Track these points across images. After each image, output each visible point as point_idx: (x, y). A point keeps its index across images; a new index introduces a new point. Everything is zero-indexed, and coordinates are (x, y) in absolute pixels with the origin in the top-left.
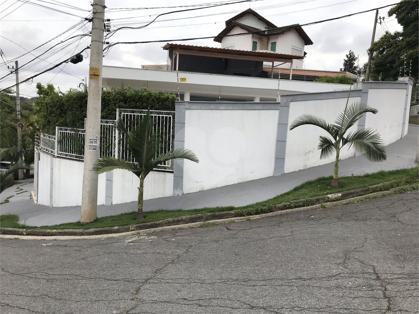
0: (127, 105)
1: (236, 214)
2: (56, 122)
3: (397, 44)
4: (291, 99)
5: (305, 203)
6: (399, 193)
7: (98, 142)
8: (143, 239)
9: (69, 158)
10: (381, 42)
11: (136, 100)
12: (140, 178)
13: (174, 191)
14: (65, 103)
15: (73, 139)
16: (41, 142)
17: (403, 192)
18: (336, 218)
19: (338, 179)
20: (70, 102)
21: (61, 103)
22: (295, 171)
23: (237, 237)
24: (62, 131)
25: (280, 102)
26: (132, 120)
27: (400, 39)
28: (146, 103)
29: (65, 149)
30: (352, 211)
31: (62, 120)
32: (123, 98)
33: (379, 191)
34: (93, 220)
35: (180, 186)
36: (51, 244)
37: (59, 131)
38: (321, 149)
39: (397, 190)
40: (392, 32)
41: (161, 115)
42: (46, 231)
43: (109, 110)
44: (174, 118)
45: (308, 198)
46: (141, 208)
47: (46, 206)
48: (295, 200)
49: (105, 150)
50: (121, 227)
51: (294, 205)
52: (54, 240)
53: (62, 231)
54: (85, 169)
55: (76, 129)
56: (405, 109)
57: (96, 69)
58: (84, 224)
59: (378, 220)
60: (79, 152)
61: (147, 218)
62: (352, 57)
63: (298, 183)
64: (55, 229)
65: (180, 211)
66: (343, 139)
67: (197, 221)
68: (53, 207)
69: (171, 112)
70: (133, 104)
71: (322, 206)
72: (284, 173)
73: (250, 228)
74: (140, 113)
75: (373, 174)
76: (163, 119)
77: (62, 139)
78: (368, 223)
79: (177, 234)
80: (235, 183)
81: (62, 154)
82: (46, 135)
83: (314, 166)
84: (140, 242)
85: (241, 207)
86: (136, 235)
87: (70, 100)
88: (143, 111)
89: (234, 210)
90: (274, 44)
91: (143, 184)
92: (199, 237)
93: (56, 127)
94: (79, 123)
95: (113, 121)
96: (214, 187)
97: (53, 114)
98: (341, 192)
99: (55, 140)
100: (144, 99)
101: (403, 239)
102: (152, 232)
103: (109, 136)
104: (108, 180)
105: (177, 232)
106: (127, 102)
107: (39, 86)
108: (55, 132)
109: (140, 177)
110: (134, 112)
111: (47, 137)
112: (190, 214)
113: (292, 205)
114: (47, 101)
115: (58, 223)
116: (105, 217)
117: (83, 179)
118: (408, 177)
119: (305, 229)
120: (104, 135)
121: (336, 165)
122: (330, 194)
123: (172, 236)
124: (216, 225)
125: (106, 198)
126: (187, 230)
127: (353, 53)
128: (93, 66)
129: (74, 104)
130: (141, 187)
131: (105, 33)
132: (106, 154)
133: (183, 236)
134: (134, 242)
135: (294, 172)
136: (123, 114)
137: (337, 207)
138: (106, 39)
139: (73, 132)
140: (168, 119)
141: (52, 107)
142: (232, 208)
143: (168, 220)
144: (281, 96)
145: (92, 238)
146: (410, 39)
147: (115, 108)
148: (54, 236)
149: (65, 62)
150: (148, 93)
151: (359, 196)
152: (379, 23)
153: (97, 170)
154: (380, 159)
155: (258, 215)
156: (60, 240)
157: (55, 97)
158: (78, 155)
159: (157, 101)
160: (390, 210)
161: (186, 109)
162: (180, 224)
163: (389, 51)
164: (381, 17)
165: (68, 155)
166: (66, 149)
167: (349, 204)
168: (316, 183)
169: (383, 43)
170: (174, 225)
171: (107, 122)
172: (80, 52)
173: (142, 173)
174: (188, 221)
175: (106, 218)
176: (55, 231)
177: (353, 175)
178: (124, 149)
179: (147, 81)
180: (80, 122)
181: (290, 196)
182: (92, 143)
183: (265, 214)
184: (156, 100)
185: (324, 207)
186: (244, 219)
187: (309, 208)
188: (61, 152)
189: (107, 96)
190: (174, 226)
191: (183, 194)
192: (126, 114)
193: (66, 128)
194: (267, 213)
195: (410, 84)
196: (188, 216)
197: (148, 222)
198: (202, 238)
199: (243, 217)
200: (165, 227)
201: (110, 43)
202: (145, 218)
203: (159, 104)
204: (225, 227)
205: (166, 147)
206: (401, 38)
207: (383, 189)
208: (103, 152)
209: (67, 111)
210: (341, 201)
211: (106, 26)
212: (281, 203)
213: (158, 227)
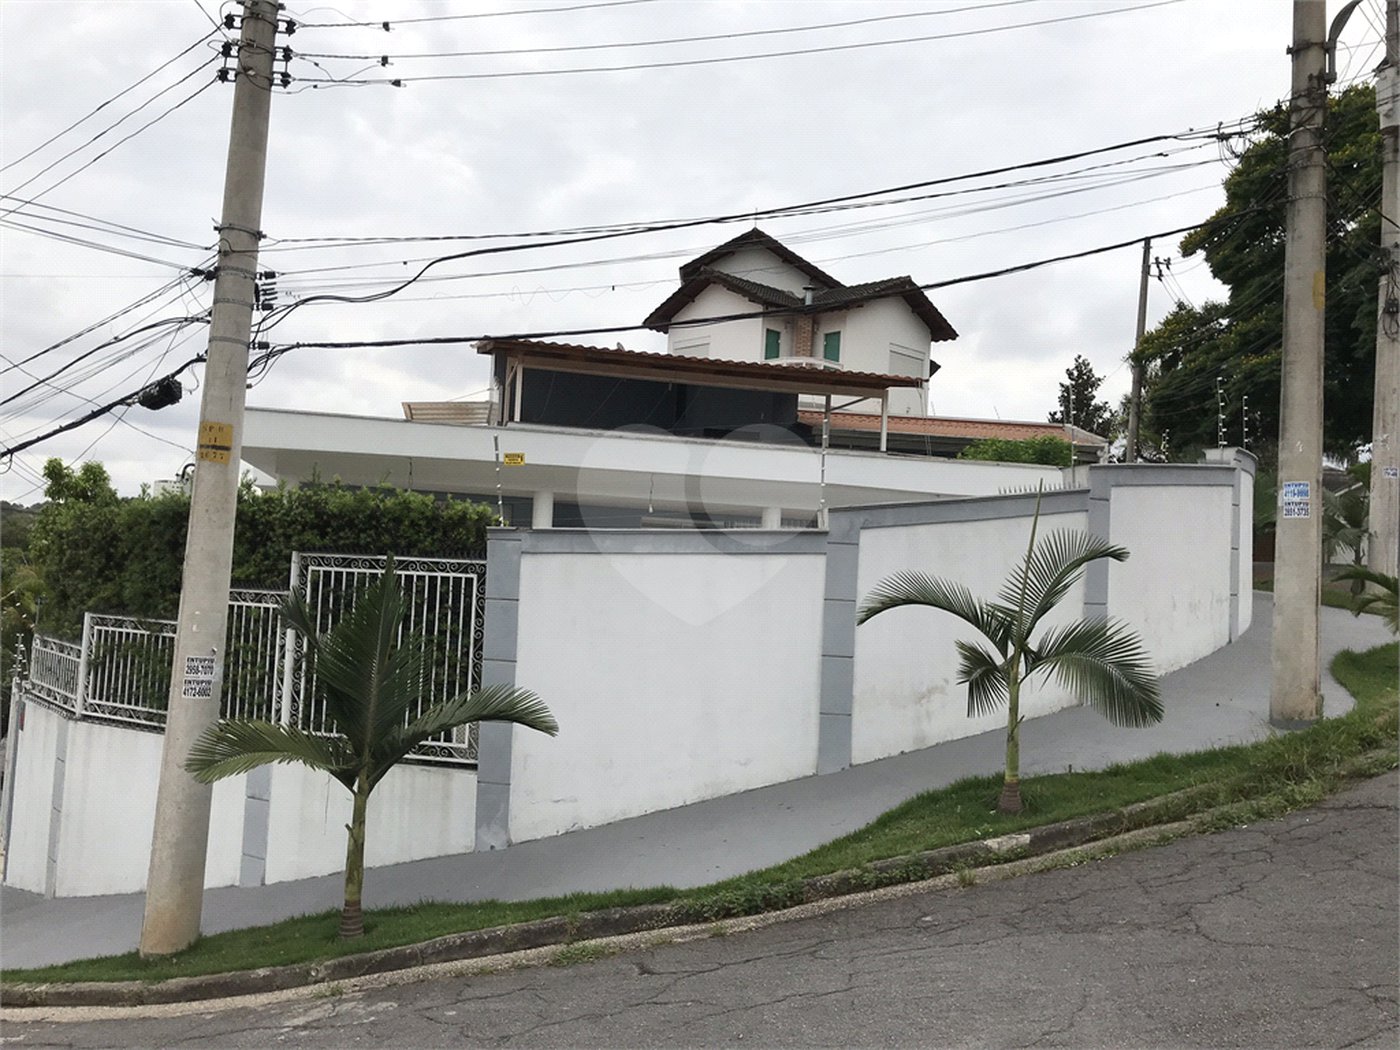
0: (327, 541)
1: (679, 913)
2: (85, 598)
3: (1213, 339)
4: (862, 520)
5: (911, 868)
6: (1213, 830)
7: (218, 669)
8: (347, 1013)
9: (121, 722)
10: (1165, 333)
11: (356, 526)
12: (353, 792)
13: (476, 834)
14: (123, 532)
15: (141, 657)
16: (32, 663)
17: (1225, 828)
18: (1005, 922)
19: (1020, 782)
20: (139, 530)
21: (109, 532)
22: (886, 755)
23: (667, 1001)
24: (107, 629)
25: (828, 529)
26: (341, 589)
27: (1221, 325)
28: (391, 535)
29: (112, 691)
30: (1057, 897)
31: (107, 591)
32: (316, 517)
33: (1154, 824)
34: (183, 946)
35: (499, 814)
36: (22, 1037)
37: (96, 627)
38: (968, 683)
39: (1208, 822)
40: (1197, 304)
41: (439, 574)
42: (16, 989)
43: (266, 556)
44: (484, 583)
45: (918, 852)
46: (355, 898)
47: (33, 893)
48: (879, 858)
49: (250, 694)
50: (282, 968)
51: (877, 877)
52: (37, 1023)
53: (70, 989)
54: (166, 763)
55: (153, 620)
56: (1233, 548)
57: (221, 429)
58: (151, 960)
59: (1134, 928)
60: (159, 699)
61: (374, 933)
62: (1085, 377)
63: (892, 800)
64: (45, 981)
65: (492, 906)
66: (1027, 652)
67: (547, 941)
68: (55, 898)
69: (474, 562)
70: (348, 538)
71: (963, 880)
72: (851, 765)
73: (716, 966)
74: (369, 568)
75: (1134, 764)
76: (445, 587)
77: (105, 657)
78: (1101, 938)
79: (468, 993)
80: (688, 803)
81: (99, 705)
82: (50, 639)
83: (950, 739)
84: (332, 1027)
85: (699, 888)
86: (325, 1000)
87: (140, 524)
88: (379, 560)
89: (675, 900)
90: (833, 340)
91: (364, 811)
92: (540, 1002)
93: (86, 614)
94: (166, 600)
95: (279, 593)
96: (617, 819)
97: (79, 572)
98: (1029, 827)
99: (79, 657)
100: (386, 520)
101: (1201, 996)
102: (383, 985)
103: (264, 646)
104: (253, 797)
105: (469, 983)
106: (329, 530)
107: (54, 471)
108: (82, 629)
109: (355, 788)
110: (350, 562)
111: (52, 649)
112: (523, 918)
113: (868, 877)
114: (62, 525)
115: (60, 960)
116: (228, 933)
117: (159, 798)
118: (1245, 775)
119: (895, 963)
120: (247, 640)
121: (1012, 738)
122: (994, 837)
123: (449, 1002)
124: (608, 957)
125: (242, 861)
126: (503, 978)
127: (1088, 364)
128: (212, 418)
129: (152, 538)
130: (357, 824)
131: (257, 316)
132: (251, 705)
133: (486, 997)
134: (315, 1025)
135: (884, 759)
136: (313, 571)
137: (1013, 882)
138: (258, 332)
139: (143, 632)
140: (463, 586)
141: (77, 545)
142: (666, 894)
143: (445, 940)
144: (830, 510)
145: (169, 1016)
146: (1249, 326)
147: (288, 551)
148: (39, 1008)
149: (122, 402)
150: (397, 501)
151: (1089, 841)
152: (1154, 276)
153: (202, 769)
154: (1144, 717)
155: (754, 917)
156: (58, 1023)
157: (91, 511)
158: (155, 711)
159: (428, 528)
160: (1179, 891)
161: (523, 553)
162: (486, 956)
163: (1190, 361)
164: (1161, 260)
165: (122, 712)
166: (116, 690)
167: (1053, 871)
168: (952, 798)
169: (1169, 338)
170: (465, 958)
171: (259, 598)
172: (173, 371)
173: (364, 774)
174: (515, 944)
175: (233, 937)
176: (43, 988)
177: (1070, 771)
178: (311, 687)
179: (410, 458)
180: (168, 597)
181: (866, 848)
182: (197, 672)
183: (778, 912)
184: (422, 522)
185: (968, 883)
186: (703, 931)
187: (923, 889)
188: (97, 701)
189: (261, 510)
190: (466, 961)
191: (509, 846)
192: (324, 572)
193: (120, 618)
194: (785, 907)
195: (1243, 470)
196: (516, 925)
197: (376, 950)
198: (549, 1005)
199: (703, 926)
200: (432, 967)
201: (271, 346)
202: (368, 932)
203: (435, 537)
204: (637, 964)
205: (455, 682)
206: (1225, 322)
207: (1164, 818)
208: (240, 698)
209: (126, 559)
210: (1030, 860)
211: (261, 293)
212: (832, 872)
213: (410, 967)
